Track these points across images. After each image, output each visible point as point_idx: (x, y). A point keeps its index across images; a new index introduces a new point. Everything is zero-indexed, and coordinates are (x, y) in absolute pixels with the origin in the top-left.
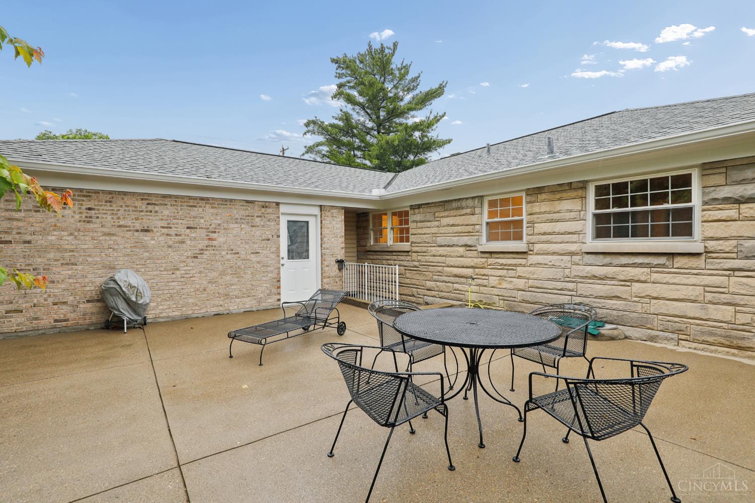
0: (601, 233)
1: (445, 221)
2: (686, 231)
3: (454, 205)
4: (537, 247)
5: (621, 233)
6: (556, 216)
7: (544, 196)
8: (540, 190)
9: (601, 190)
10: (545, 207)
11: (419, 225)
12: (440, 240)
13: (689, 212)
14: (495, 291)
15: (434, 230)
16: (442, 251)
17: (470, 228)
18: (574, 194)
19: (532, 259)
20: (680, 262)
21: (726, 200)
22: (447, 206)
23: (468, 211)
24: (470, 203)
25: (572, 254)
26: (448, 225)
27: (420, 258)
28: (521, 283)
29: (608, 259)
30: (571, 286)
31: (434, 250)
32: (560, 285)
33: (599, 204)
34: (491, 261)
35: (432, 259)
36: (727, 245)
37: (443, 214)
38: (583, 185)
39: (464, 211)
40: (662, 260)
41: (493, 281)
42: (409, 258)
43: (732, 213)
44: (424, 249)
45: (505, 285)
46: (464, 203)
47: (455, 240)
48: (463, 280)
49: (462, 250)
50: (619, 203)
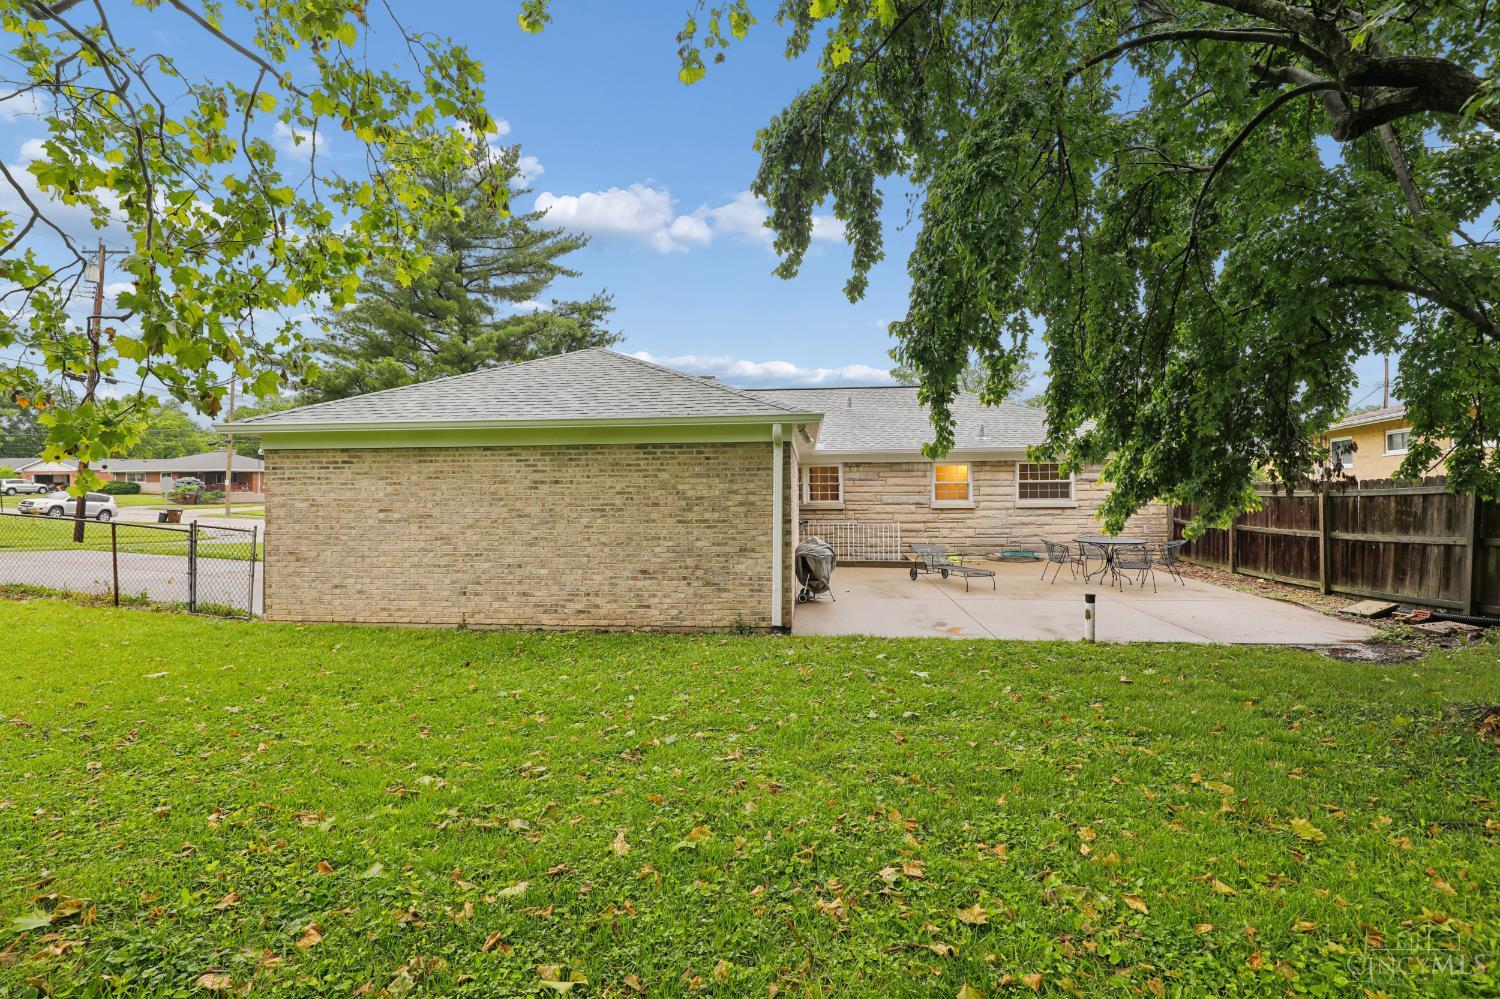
0: (1023, 495)
1: (891, 481)
2: (1066, 495)
3: (904, 467)
4: (982, 505)
5: (1034, 496)
6: (997, 483)
7: (987, 468)
8: (984, 463)
9: (1023, 468)
10: (988, 476)
11: (857, 483)
12: (886, 499)
13: (1067, 485)
14: (947, 540)
15: (881, 489)
16: (888, 508)
17: (922, 489)
18: (1007, 469)
19: (979, 513)
20: (1068, 512)
21: (1086, 480)
22: (895, 467)
23: (920, 473)
24: (922, 467)
25: (1007, 509)
26: (896, 485)
27: (857, 516)
28: (970, 532)
29: (1030, 512)
30: (1007, 531)
31: (879, 508)
32: (999, 531)
33: (1023, 477)
34: (942, 516)
35: (875, 516)
36: (1087, 503)
37: (887, 474)
38: (1013, 464)
39: (915, 474)
40: (1059, 511)
41: (945, 532)
42: (842, 516)
43: (1087, 487)
44: (865, 507)
45: (955, 535)
46: (916, 467)
47: (904, 499)
48: (913, 534)
49: (913, 507)
50: (1034, 477)
